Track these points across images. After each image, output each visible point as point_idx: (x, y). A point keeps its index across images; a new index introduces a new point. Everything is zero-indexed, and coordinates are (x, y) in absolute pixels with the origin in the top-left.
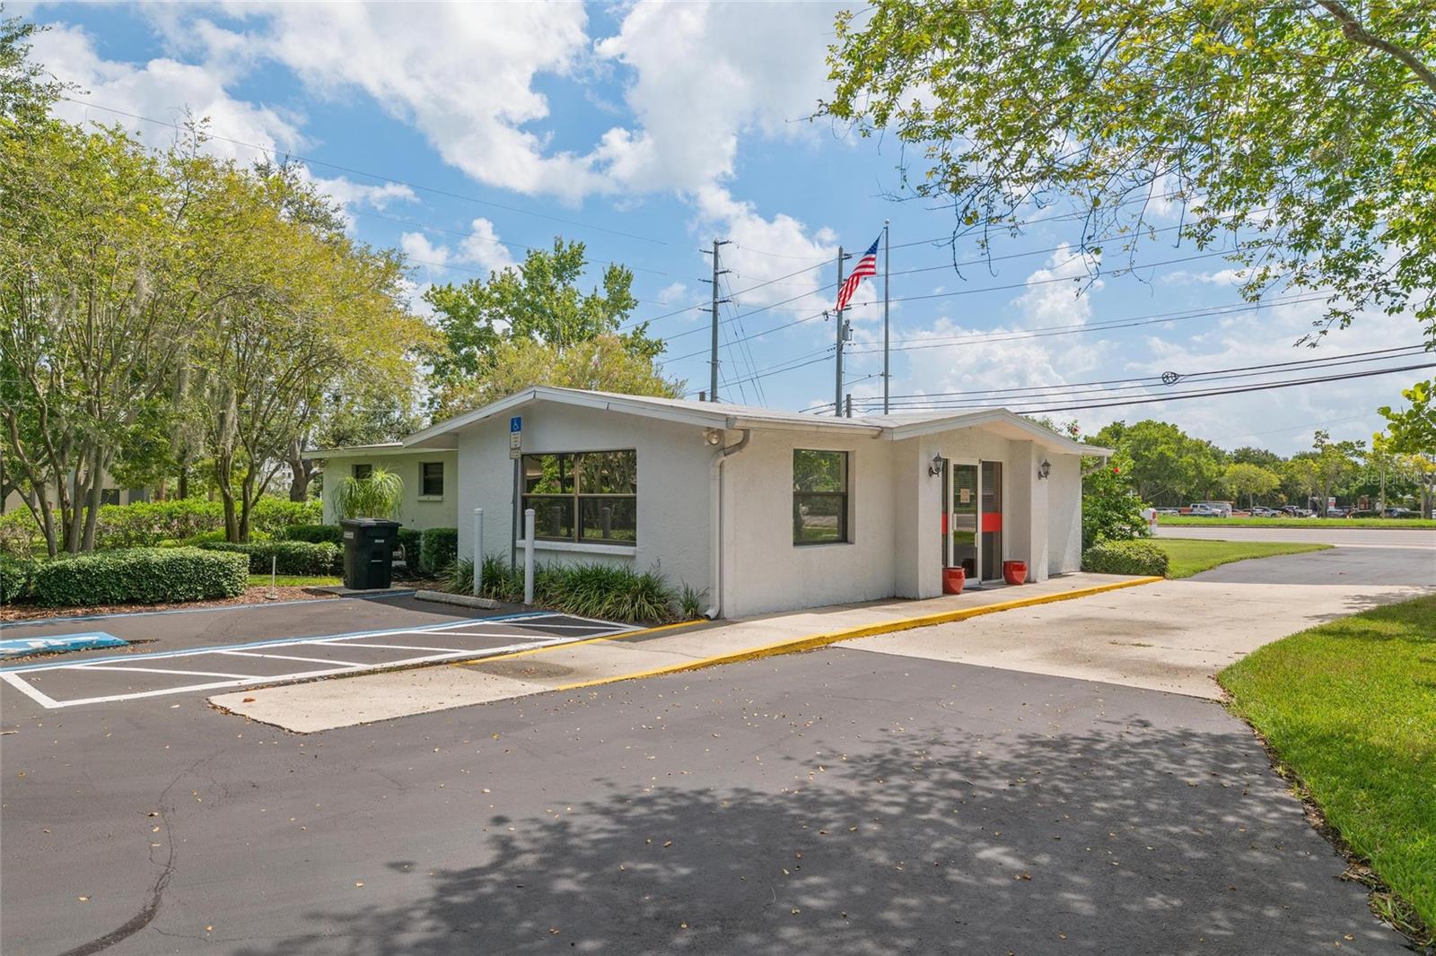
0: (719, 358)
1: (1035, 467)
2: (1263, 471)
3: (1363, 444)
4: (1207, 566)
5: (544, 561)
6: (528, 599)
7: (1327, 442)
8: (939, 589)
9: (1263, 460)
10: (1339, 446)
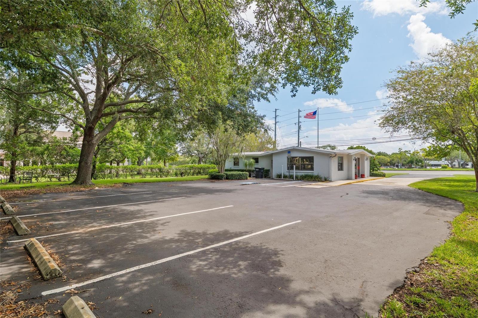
0: (276, 134)
1: (365, 158)
2: (386, 158)
3: (410, 151)
4: (391, 176)
5: (298, 174)
6: (294, 179)
7: (402, 151)
8: (354, 178)
9: (385, 155)
10: (405, 152)
